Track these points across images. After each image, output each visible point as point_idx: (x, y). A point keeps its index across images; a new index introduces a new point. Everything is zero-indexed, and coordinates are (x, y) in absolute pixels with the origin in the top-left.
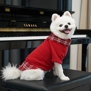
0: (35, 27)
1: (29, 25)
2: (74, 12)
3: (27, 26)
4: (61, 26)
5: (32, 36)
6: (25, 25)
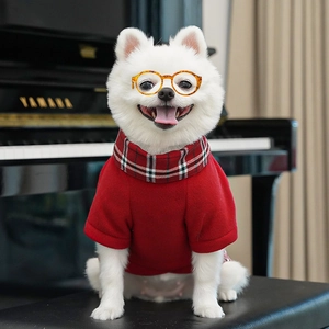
0: (65, 110)
1: (42, 102)
2: (211, 51)
4: (146, 86)
5: (56, 143)
6: (23, 100)
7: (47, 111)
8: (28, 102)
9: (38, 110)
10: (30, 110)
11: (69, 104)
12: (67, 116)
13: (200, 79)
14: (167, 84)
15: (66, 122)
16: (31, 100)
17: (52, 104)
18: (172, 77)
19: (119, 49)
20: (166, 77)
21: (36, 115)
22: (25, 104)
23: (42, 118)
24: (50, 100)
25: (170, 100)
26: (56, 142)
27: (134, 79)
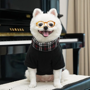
0: (22, 32)
1: (16, 29)
2: (62, 16)
3: (13, 30)
6: (11, 29)
7: (17, 32)
8: (12, 30)
9: (15, 31)
10: (12, 32)
11: (23, 30)
12: (22, 33)
13: (55, 23)
14: (46, 25)
15: (22, 35)
16: (13, 29)
17: (18, 30)
18: (47, 23)
19: (34, 14)
20: (45, 23)
21: (14, 33)
22: (11, 30)
23: (16, 34)
24: (18, 29)
25: (47, 29)
26: (19, 40)
27: (36, 23)
